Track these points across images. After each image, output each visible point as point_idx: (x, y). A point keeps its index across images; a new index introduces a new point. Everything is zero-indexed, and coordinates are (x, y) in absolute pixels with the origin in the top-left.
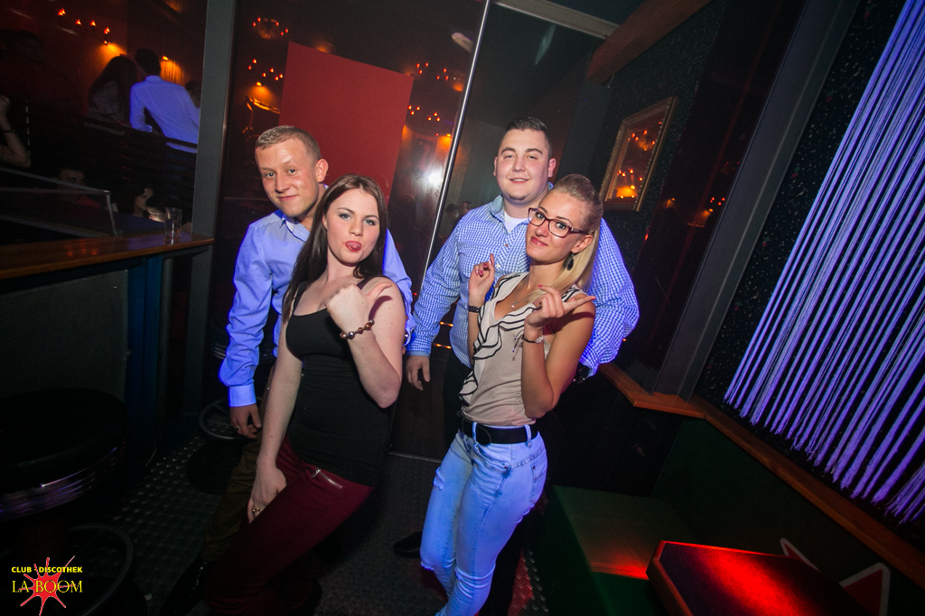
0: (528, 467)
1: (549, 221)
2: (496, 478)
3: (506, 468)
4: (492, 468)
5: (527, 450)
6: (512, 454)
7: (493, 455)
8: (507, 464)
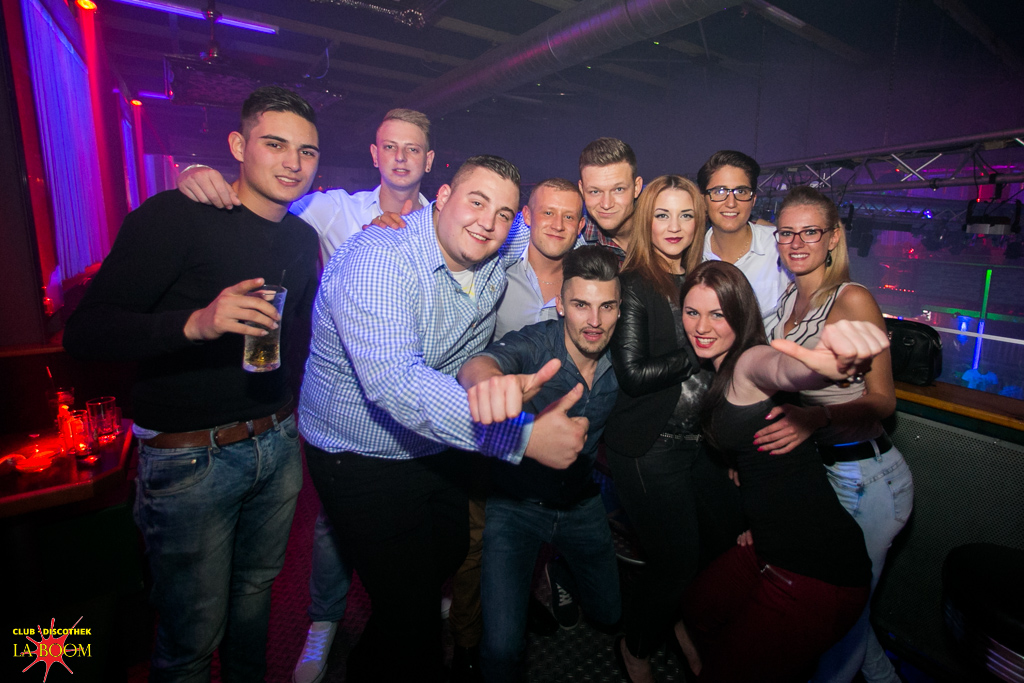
0: (882, 481)
1: (799, 234)
2: (851, 497)
3: (859, 485)
4: (844, 487)
5: (878, 465)
6: (862, 471)
7: (842, 473)
8: (858, 482)
